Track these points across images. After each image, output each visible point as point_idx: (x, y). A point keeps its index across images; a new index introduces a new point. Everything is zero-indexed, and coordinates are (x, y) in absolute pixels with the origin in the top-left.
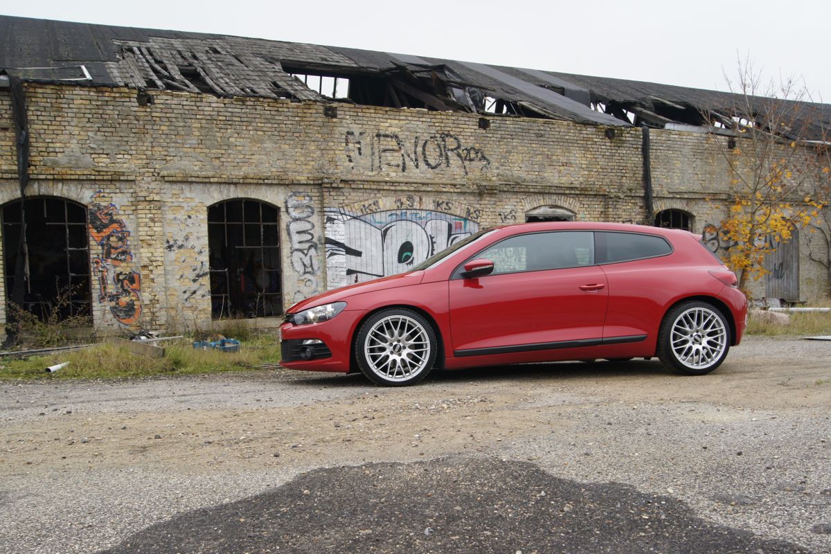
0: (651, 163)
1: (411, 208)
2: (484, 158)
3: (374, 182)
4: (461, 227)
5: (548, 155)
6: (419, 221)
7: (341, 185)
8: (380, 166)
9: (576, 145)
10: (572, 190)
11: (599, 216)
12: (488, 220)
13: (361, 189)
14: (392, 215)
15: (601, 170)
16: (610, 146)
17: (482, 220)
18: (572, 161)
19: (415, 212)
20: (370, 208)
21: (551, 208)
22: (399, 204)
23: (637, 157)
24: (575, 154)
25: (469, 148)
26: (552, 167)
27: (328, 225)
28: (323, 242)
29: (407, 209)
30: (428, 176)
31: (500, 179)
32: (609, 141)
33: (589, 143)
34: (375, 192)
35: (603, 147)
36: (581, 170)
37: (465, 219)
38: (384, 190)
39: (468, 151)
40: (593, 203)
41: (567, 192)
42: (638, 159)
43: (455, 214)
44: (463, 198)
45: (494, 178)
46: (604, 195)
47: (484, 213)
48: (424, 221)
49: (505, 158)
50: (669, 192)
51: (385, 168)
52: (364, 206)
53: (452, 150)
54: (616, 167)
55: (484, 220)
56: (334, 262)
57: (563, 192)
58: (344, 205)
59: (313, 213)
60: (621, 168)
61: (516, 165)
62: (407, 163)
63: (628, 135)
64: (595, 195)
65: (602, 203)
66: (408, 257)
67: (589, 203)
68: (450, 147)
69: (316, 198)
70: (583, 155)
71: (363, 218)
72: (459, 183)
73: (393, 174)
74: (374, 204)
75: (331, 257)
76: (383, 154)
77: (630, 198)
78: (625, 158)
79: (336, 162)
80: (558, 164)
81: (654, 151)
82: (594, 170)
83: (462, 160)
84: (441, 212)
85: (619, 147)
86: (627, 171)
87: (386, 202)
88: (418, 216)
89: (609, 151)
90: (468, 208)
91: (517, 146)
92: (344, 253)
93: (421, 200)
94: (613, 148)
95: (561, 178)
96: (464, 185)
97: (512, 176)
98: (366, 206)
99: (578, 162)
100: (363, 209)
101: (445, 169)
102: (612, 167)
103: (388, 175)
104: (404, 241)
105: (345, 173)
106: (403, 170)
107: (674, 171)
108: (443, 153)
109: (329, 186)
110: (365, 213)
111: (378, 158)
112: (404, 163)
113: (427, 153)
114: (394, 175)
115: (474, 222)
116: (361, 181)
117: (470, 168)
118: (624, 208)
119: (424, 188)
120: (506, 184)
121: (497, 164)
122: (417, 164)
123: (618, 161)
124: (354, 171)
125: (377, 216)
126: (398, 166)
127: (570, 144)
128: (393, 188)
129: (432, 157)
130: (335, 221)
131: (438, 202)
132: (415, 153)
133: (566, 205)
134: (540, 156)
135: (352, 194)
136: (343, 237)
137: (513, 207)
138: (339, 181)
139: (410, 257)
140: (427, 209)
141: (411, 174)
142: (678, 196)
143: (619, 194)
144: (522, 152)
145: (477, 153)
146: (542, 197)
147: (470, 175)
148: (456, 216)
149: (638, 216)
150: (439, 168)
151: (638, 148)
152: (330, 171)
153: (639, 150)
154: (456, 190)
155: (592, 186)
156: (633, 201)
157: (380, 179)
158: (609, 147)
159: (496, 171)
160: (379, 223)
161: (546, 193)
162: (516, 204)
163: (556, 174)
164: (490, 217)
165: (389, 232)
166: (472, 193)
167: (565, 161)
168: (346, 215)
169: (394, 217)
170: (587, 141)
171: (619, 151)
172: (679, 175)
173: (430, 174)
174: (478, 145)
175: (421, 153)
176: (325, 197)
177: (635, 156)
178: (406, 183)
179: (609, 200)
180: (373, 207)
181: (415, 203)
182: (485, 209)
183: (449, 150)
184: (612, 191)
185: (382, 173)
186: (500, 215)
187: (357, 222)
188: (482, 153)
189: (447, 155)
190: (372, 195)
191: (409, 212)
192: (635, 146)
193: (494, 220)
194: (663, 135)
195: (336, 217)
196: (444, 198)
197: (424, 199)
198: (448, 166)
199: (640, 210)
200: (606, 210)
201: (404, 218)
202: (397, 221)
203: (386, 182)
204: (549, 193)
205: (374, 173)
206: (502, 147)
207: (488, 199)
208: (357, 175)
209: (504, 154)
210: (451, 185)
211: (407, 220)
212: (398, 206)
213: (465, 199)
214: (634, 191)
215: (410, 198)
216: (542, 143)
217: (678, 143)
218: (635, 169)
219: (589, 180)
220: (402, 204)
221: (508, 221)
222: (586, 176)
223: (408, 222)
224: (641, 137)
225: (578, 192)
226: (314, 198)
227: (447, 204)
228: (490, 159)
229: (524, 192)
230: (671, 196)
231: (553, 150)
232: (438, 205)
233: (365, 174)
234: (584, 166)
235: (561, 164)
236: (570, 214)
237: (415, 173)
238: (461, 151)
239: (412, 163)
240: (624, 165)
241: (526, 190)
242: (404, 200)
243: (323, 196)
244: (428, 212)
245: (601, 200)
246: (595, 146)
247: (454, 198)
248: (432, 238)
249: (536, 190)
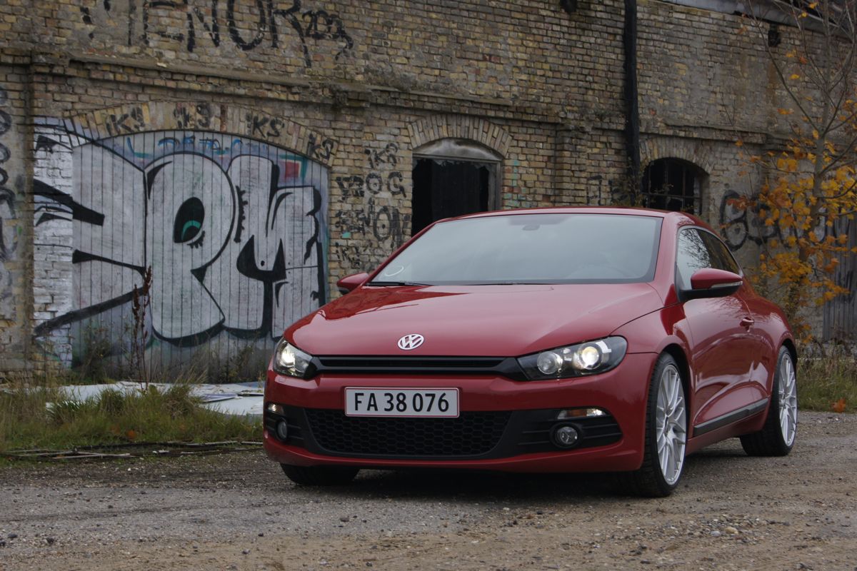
0: (638, 66)
1: (205, 127)
2: (341, 34)
3: (135, 68)
4: (295, 173)
5: (458, 36)
6: (217, 157)
7: (71, 72)
8: (145, 36)
9: (508, 21)
10: (499, 110)
11: (543, 165)
12: (348, 162)
13: (108, 81)
14: (165, 140)
15: (550, 74)
16: (568, 27)
17: (336, 162)
18: (502, 53)
19: (209, 136)
20: (125, 122)
21: (459, 144)
22: (181, 119)
23: (614, 53)
24: (505, 39)
25: (316, 11)
26: (465, 62)
27: (40, 154)
28: (26, 189)
29: (196, 130)
30: (237, 63)
31: (370, 81)
32: (566, 16)
33: (532, 17)
34: (137, 90)
35: (556, 28)
36: (516, 70)
37: (305, 158)
38: (154, 87)
39: (314, 17)
40: (533, 139)
41: (491, 113)
42: (615, 56)
43: (287, 146)
44: (302, 115)
45: (360, 77)
46: (555, 124)
47: (341, 148)
48: (226, 156)
49: (381, 36)
50: (667, 125)
51: (154, 41)
52: (113, 117)
53: (284, 13)
54: (578, 70)
55: (340, 162)
56: (49, 233)
57: (483, 112)
58: (73, 113)
59: (7, 126)
60: (585, 72)
61: (400, 53)
62: (197, 33)
63: (600, 8)
64: (539, 123)
65: (550, 140)
66: (193, 231)
67: (528, 137)
68: (281, 7)
69: (16, 95)
70: (520, 42)
71: (109, 144)
72: (298, 82)
73: (170, 55)
74: (134, 115)
75: (44, 224)
76: (152, 11)
77: (600, 133)
78: (593, 53)
79: (59, 20)
80: (475, 56)
81: (644, 42)
82: (539, 72)
83: (301, 35)
84: (260, 141)
85: (584, 29)
86: (596, 79)
87: (157, 113)
88: (216, 145)
89: (567, 36)
90: (311, 136)
91: (403, 15)
92: (70, 216)
93: (223, 112)
94: (573, 31)
95: (481, 85)
96: (306, 88)
97: (393, 74)
98: (118, 118)
99: (510, 55)
100: (112, 127)
101: (269, 51)
102: (570, 70)
103: (160, 55)
104: (187, 197)
105: (75, 46)
106: (190, 48)
107: (676, 84)
108: (267, 18)
109: (46, 70)
110: (114, 133)
111: (141, 18)
112: (192, 34)
113: (237, 15)
114: (171, 57)
115: (321, 164)
116: (110, 65)
117: (315, 53)
118: (589, 151)
119: (231, 89)
120: (382, 91)
121: (364, 48)
122: (217, 36)
123: (579, 57)
124: (94, 43)
125: (137, 142)
126: (180, 38)
127: (499, 19)
128: (171, 84)
129: (246, 26)
130: (56, 148)
131: (256, 118)
132: (214, 13)
133: (487, 141)
134: (443, 38)
135: (91, 92)
136: (70, 182)
137: (392, 138)
138: (67, 62)
139: (197, 230)
140: (236, 132)
141: (205, 58)
142: (682, 134)
143: (583, 124)
144: (412, 26)
145: (329, 22)
146: (444, 122)
147: (315, 67)
148: (287, 150)
149: (612, 170)
150: (257, 49)
151: (615, 35)
152: (47, 40)
153: (618, 38)
154: (291, 98)
155: (533, 104)
156: (604, 139)
157: (147, 63)
158: (565, 29)
159: (362, 62)
160: (139, 155)
161: (452, 114)
162: (397, 131)
163: (472, 77)
164: (351, 156)
165: (159, 176)
166: (320, 106)
167: (487, 51)
168: (77, 135)
169: (170, 145)
170: (527, 13)
171: (583, 39)
172: (684, 92)
173: (240, 59)
174: (331, 7)
175: (224, 14)
176: (36, 94)
177: (610, 49)
178: (198, 76)
179: (565, 134)
180: (131, 122)
181: (212, 119)
182: (342, 140)
183: (277, 12)
184: (570, 116)
185: (148, 51)
186: (367, 152)
187: (97, 152)
188: (339, 23)
189: (273, 22)
190: (130, 97)
191: (199, 136)
192: (611, 30)
193: (358, 164)
194: (660, 12)
195: (56, 139)
196: (268, 111)
197: (229, 111)
198: (275, 46)
199: (615, 158)
200: (557, 154)
201: (189, 148)
202: (174, 153)
203: (159, 71)
204: (456, 114)
205: (133, 50)
206: (376, 14)
207: (349, 118)
208: (99, 50)
209: (379, 28)
210: (283, 85)
211: (194, 153)
212: (179, 123)
213: (306, 117)
214: (607, 120)
215: (203, 108)
216: (448, 11)
217: (685, 29)
218: (610, 75)
219: (530, 91)
220: (187, 118)
221: (381, 166)
222: (523, 84)
223: (196, 157)
224: (623, 12)
225: (510, 115)
226: (11, 95)
227: (273, 124)
228: (353, 37)
229: (414, 109)
230: (671, 132)
231: (467, 28)
232: (257, 125)
233: (115, 51)
234: (521, 64)
235: (480, 57)
236: (492, 157)
237: (212, 56)
238: (299, 17)
239: (206, 35)
240: (591, 65)
241: (418, 105)
242: (191, 110)
243: (32, 91)
244: (235, 139)
245: (548, 132)
246: (542, 25)
247: (287, 113)
248: (241, 193)
249: (436, 107)
